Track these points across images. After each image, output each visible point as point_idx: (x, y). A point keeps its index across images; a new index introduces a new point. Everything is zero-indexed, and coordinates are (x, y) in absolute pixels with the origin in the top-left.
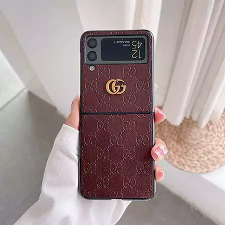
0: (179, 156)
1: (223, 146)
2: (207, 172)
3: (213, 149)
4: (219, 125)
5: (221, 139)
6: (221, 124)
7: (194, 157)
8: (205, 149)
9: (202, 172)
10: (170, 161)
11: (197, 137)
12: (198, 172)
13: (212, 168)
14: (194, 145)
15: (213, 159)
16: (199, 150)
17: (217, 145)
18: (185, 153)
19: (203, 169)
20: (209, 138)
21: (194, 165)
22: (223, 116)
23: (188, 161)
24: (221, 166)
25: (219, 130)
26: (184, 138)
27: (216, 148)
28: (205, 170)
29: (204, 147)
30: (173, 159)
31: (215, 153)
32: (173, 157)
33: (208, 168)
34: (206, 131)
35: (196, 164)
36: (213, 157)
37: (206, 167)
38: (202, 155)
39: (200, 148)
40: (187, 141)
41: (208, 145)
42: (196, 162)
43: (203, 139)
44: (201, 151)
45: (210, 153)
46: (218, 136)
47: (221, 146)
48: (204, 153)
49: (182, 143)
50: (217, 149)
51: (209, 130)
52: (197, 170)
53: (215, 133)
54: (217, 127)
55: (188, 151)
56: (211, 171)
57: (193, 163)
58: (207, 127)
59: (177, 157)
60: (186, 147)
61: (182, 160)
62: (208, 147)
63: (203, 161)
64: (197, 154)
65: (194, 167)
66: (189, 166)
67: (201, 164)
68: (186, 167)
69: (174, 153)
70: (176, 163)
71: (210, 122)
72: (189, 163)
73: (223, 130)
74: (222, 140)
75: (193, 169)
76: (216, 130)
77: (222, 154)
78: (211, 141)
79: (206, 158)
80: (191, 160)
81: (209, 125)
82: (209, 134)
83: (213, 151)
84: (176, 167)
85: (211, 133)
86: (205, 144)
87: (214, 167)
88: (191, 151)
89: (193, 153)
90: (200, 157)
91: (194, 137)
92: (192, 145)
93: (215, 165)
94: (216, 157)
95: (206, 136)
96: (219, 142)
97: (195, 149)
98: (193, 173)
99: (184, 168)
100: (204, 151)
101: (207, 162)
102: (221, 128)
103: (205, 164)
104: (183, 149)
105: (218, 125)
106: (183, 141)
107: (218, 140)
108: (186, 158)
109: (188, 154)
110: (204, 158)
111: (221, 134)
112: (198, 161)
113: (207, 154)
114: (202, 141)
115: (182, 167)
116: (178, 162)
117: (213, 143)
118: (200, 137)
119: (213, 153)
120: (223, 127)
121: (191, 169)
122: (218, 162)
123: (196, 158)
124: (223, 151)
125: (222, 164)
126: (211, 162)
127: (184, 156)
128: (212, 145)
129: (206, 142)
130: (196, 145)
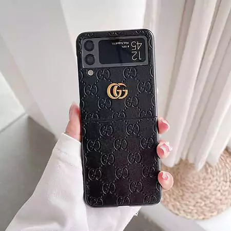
0: (175, 199)
1: (221, 191)
2: (203, 219)
3: (211, 194)
4: (219, 167)
5: (219, 183)
6: (220, 167)
7: (189, 202)
9: (197, 219)
10: (166, 203)
11: (195, 180)
12: (193, 219)
14: (191, 187)
15: (210, 205)
16: (196, 194)
17: (215, 190)
18: (181, 196)
19: (199, 216)
20: (207, 181)
21: (190, 211)
22: (223, 158)
23: (184, 206)
24: (218, 213)
25: (218, 173)
27: (214, 193)
28: (202, 217)
29: (201, 191)
31: (213, 198)
32: (168, 200)
33: (205, 215)
34: (205, 174)
35: (192, 210)
36: (211, 203)
37: (202, 213)
38: (199, 201)
39: (197, 192)
40: (183, 183)
43: (201, 182)
44: (198, 196)
45: (207, 198)
46: (217, 180)
47: (219, 191)
48: (201, 198)
49: (179, 184)
50: (215, 195)
51: (207, 173)
52: (193, 217)
53: (213, 176)
54: (216, 170)
55: (184, 195)
56: (208, 219)
57: (189, 209)
59: (172, 200)
60: (182, 190)
61: (178, 204)
62: (205, 191)
63: (200, 207)
64: (194, 199)
65: (190, 213)
66: (184, 211)
67: (197, 210)
69: (170, 195)
70: (171, 208)
72: (185, 207)
73: (222, 173)
74: (221, 185)
75: (189, 214)
76: (215, 173)
77: (221, 200)
78: (209, 185)
79: (203, 203)
80: (186, 205)
81: (207, 166)
82: (208, 177)
84: (171, 210)
85: (210, 176)
86: (203, 188)
87: (210, 214)
88: (187, 195)
89: (190, 197)
90: (197, 202)
91: (191, 179)
92: (188, 188)
93: (213, 212)
94: (213, 203)
95: (204, 179)
96: (218, 187)
97: (192, 193)
98: (189, 219)
99: (180, 213)
100: (202, 195)
101: (204, 208)
102: (220, 171)
103: (201, 210)
104: (179, 192)
105: (217, 168)
106: (180, 182)
107: (216, 184)
108: (182, 202)
109: (184, 198)
110: (201, 203)
111: (220, 177)
112: (194, 206)
113: (205, 199)
114: (200, 185)
115: (177, 212)
116: (173, 206)
117: (211, 187)
118: (197, 180)
119: (210, 199)
120: (222, 171)
121: (187, 215)
122: (215, 208)
123: (193, 203)
124: (221, 197)
125: (219, 211)
126: (208, 209)
127: (180, 199)
128: (210, 190)
129: (204, 186)
130: (193, 189)
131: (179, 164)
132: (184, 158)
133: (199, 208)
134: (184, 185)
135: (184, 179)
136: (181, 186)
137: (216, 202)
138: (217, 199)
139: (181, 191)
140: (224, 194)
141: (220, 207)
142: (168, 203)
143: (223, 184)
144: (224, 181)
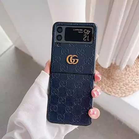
0: (108, 86)
1: (135, 80)
2: (125, 96)
3: (129, 82)
5: (134, 76)
6: (134, 67)
7: (117, 87)
8: (125, 83)
9: (121, 96)
11: (120, 75)
12: (119, 96)
17: (131, 80)
19: (122, 94)
20: (126, 75)
21: (117, 92)
22: (136, 62)
23: (114, 90)
24: (134, 92)
25: (133, 70)
26: (111, 75)
29: (123, 81)
31: (130, 85)
32: (104, 87)
33: (126, 94)
34: (125, 72)
35: (118, 92)
36: (129, 87)
37: (124, 93)
38: (122, 86)
39: (121, 82)
40: (113, 77)
41: (126, 80)
42: (118, 90)
44: (122, 84)
45: (127, 84)
46: (132, 74)
47: (134, 80)
48: (123, 85)
49: (110, 78)
52: (119, 95)
53: (130, 72)
54: (132, 69)
55: (113, 84)
56: (127, 96)
57: (116, 91)
58: (126, 69)
59: (107, 87)
61: (110, 89)
62: (126, 81)
64: (119, 86)
65: (117, 93)
66: (114, 92)
68: (112, 93)
69: (105, 84)
71: (128, 66)
73: (135, 71)
75: (116, 94)
77: (135, 85)
78: (128, 77)
79: (125, 88)
80: (115, 89)
81: (127, 67)
82: (127, 73)
83: (129, 83)
84: (106, 93)
85: (128, 72)
86: (124, 79)
87: (129, 93)
88: (115, 84)
89: (117, 84)
90: (121, 88)
91: (118, 75)
93: (130, 92)
94: (131, 87)
95: (125, 74)
96: (133, 78)
97: (118, 82)
99: (111, 94)
101: (125, 90)
103: (123, 91)
106: (111, 77)
107: (132, 77)
108: (112, 88)
109: (114, 85)
110: (123, 88)
111: (134, 73)
112: (120, 89)
114: (122, 78)
115: (110, 93)
116: (107, 90)
118: (121, 75)
120: (135, 69)
121: (115, 95)
122: (132, 90)
124: (135, 84)
125: (134, 91)
126: (128, 90)
127: (111, 86)
128: (128, 80)
129: (125, 78)
130: (118, 80)
132: (113, 63)
133: (122, 91)
134: (113, 78)
135: (113, 75)
136: (111, 79)
137: (132, 86)
139: (111, 82)
140: (137, 81)
141: (134, 89)
142: (104, 89)
143: (136, 77)
144: (137, 75)
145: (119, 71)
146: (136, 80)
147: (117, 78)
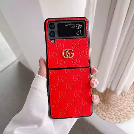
0: (103, 111)
2: (120, 122)
3: (124, 108)
4: (129, 93)
5: (129, 102)
6: (130, 92)
7: (112, 112)
8: (119, 108)
9: (116, 122)
10: (98, 113)
11: (115, 100)
12: (113, 123)
13: (122, 120)
14: (113, 104)
15: (124, 114)
16: (115, 108)
17: (127, 106)
18: (107, 109)
19: (117, 120)
20: (122, 101)
22: (132, 87)
23: (108, 115)
24: (128, 119)
25: (129, 96)
28: (119, 121)
29: (118, 106)
30: (99, 112)
32: (99, 111)
35: (113, 117)
37: (119, 119)
39: (116, 107)
40: (108, 101)
41: (121, 105)
43: (119, 101)
44: (117, 109)
46: (128, 100)
47: (129, 106)
48: (118, 111)
50: (127, 108)
51: (122, 96)
52: (113, 121)
53: (126, 98)
54: (128, 94)
55: (108, 108)
56: (122, 122)
57: (111, 116)
58: (122, 94)
60: (108, 106)
61: (105, 113)
63: (118, 115)
64: (114, 111)
65: (112, 119)
66: (108, 118)
68: (107, 118)
69: (100, 108)
70: (101, 116)
73: (131, 96)
74: (130, 103)
76: (127, 96)
77: (130, 112)
78: (123, 103)
79: (120, 113)
80: (110, 114)
82: (123, 98)
83: (124, 109)
84: (101, 117)
88: (110, 109)
89: (112, 109)
90: (116, 113)
91: (113, 99)
93: (125, 119)
95: (121, 99)
96: (128, 104)
97: (113, 107)
100: (119, 109)
101: (120, 116)
102: (130, 95)
103: (118, 117)
104: (106, 107)
106: (106, 101)
108: (107, 112)
110: (118, 113)
111: (130, 99)
112: (114, 115)
113: (121, 111)
114: (118, 103)
115: (104, 118)
116: (102, 114)
117: (125, 104)
118: (117, 100)
119: (124, 111)
120: (131, 95)
121: (110, 120)
122: (127, 117)
123: (114, 113)
124: (130, 110)
125: (129, 118)
126: (122, 117)
128: (124, 106)
129: (120, 103)
130: (114, 105)
131: (106, 90)
134: (109, 103)
135: (109, 99)
136: (107, 103)
137: (127, 113)
138: (128, 111)
141: (130, 116)
143: (131, 103)
144: (132, 101)
145: (114, 95)
146: (132, 107)
147: (112, 102)
